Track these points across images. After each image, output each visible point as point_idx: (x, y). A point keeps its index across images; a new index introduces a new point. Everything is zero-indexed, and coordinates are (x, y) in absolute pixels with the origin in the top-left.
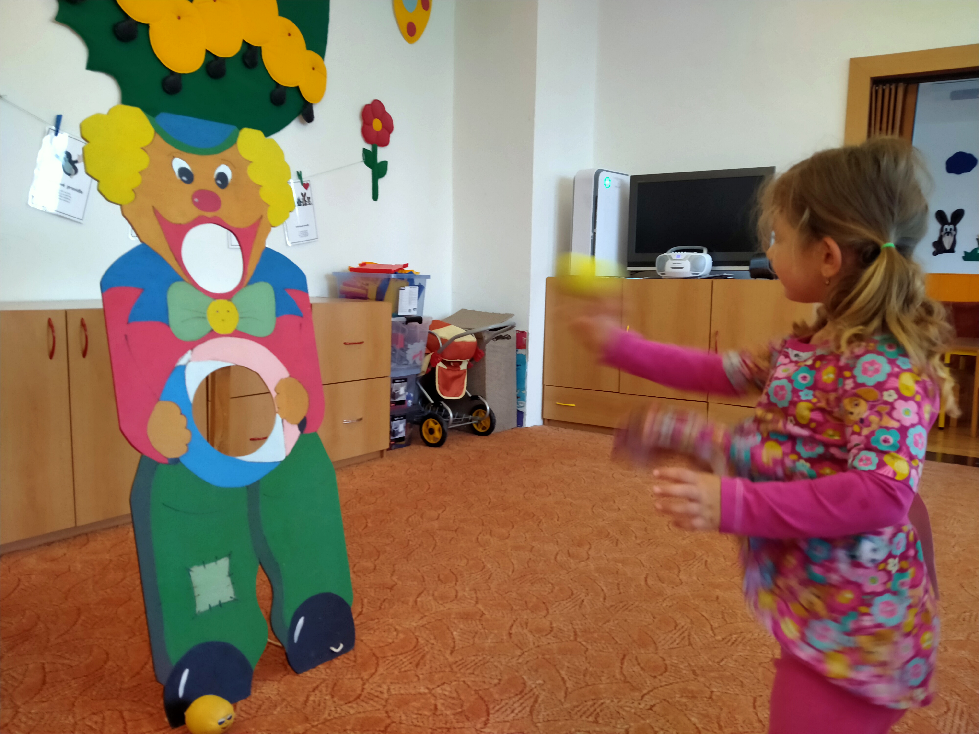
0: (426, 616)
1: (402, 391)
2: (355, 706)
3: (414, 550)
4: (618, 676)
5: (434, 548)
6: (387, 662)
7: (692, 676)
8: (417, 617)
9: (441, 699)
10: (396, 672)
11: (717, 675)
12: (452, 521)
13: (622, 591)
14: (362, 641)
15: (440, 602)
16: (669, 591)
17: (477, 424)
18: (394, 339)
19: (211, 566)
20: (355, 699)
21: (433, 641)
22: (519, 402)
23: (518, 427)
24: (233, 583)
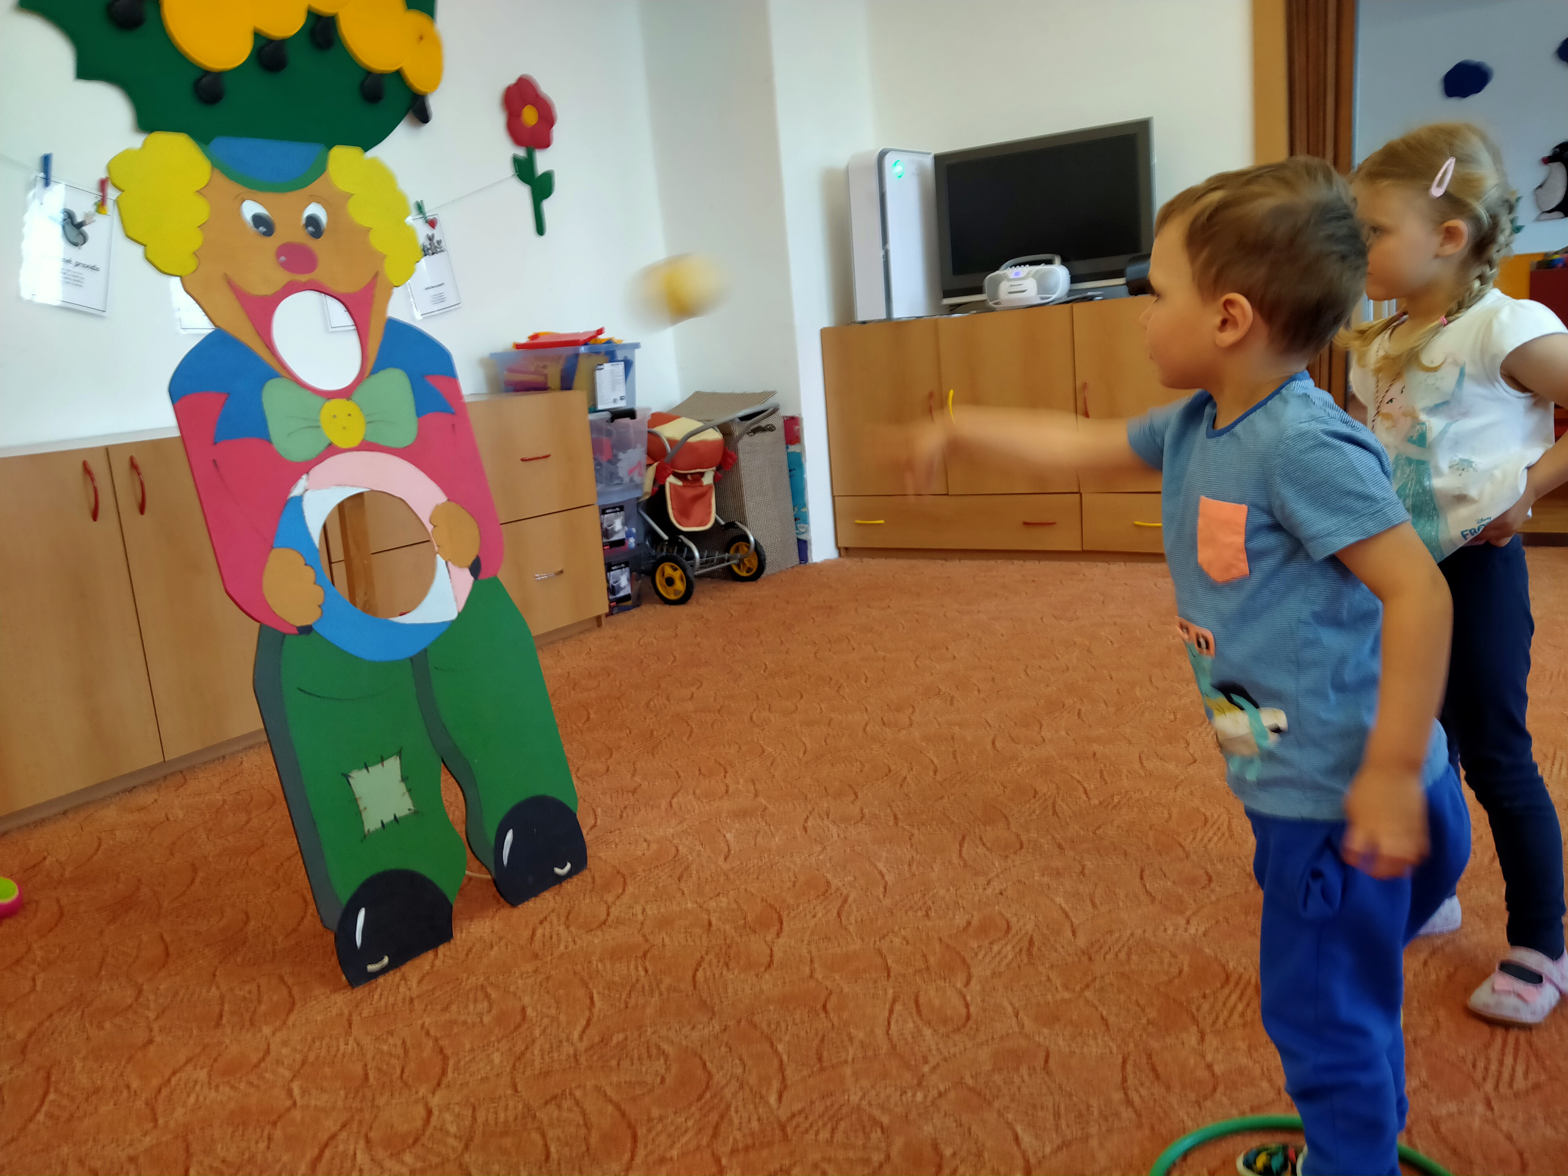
0: (686, 819)
1: (618, 525)
2: (599, 933)
3: (661, 742)
5: (690, 735)
6: (638, 878)
8: (674, 821)
9: (716, 912)
11: (1092, 846)
12: (712, 700)
13: (959, 760)
15: (705, 801)
16: (1026, 753)
17: (738, 566)
18: (597, 447)
19: (376, 769)
20: (600, 926)
21: (698, 848)
22: (799, 525)
23: (801, 563)
24: (409, 790)
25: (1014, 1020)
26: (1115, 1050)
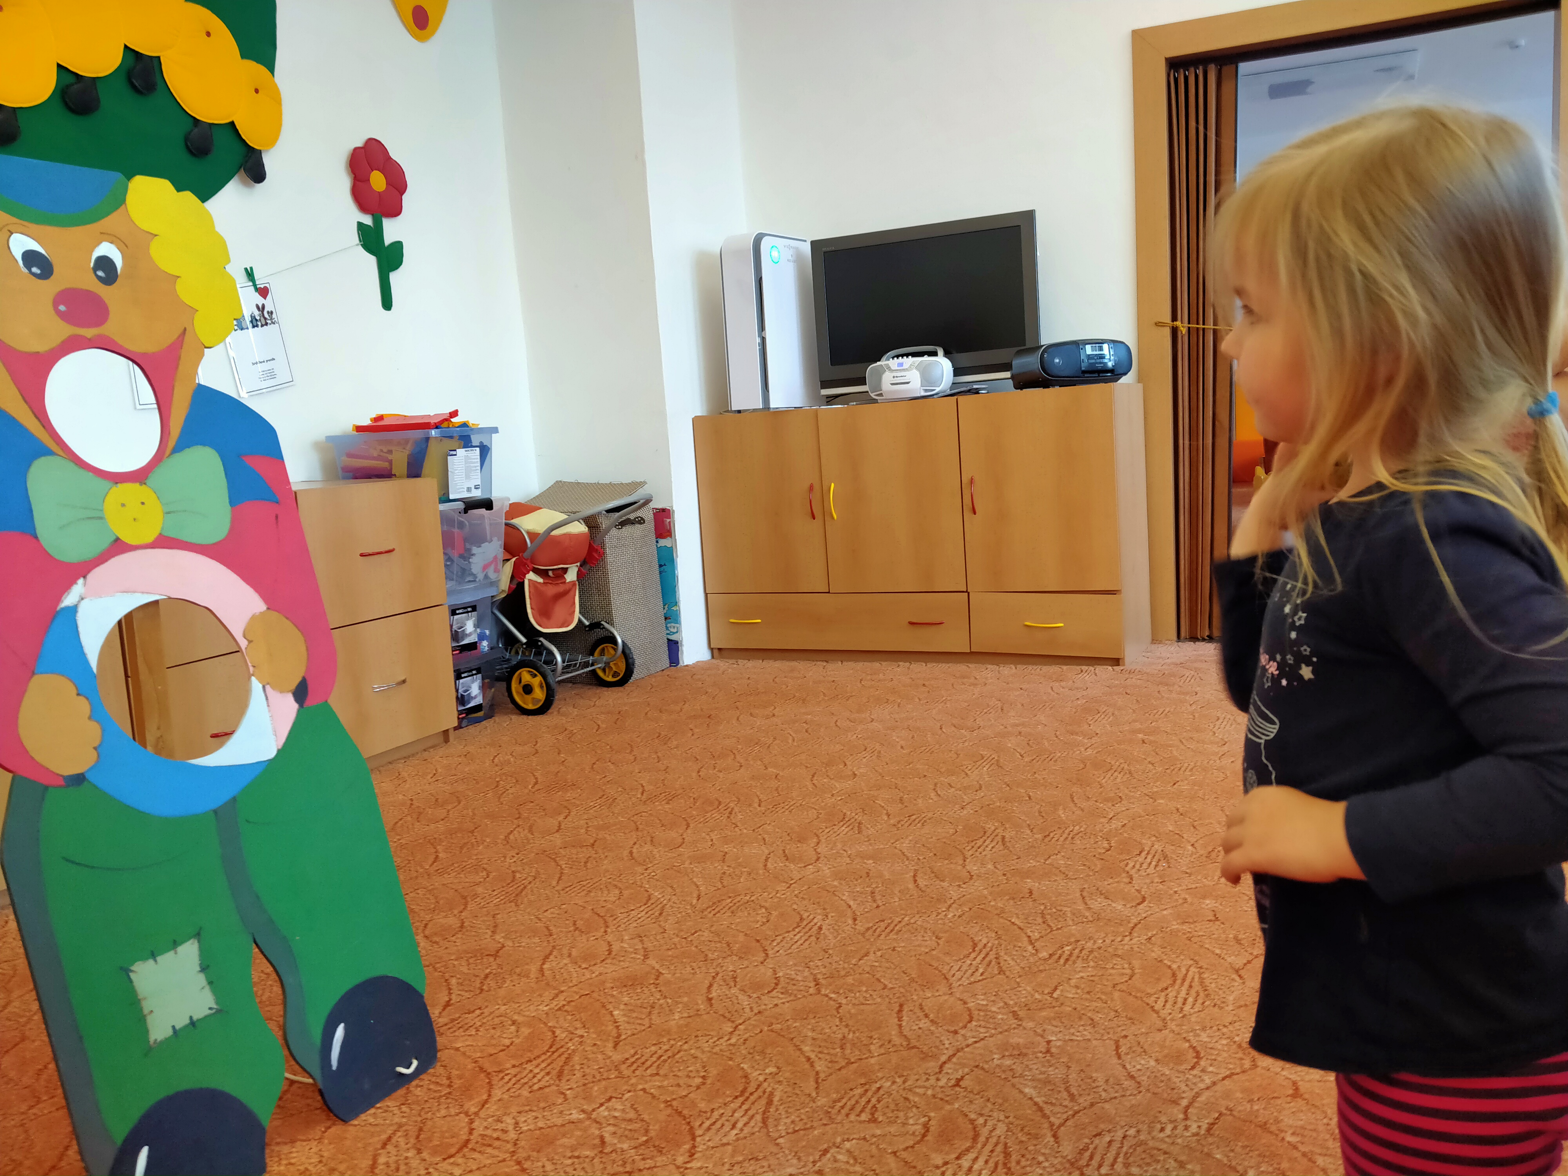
0: (562, 992)
1: (469, 627)
2: (460, 1161)
3: (525, 887)
4: (897, 1040)
5: (560, 879)
6: (507, 1078)
7: (1013, 1022)
8: (548, 995)
9: (609, 1125)
10: (525, 1092)
11: (1052, 1015)
12: (583, 831)
13: (880, 903)
15: (584, 966)
16: (954, 894)
17: (604, 670)
18: (448, 541)
19: (167, 959)
20: (460, 1150)
21: (580, 1032)
22: (669, 625)
23: (670, 666)
24: (210, 983)
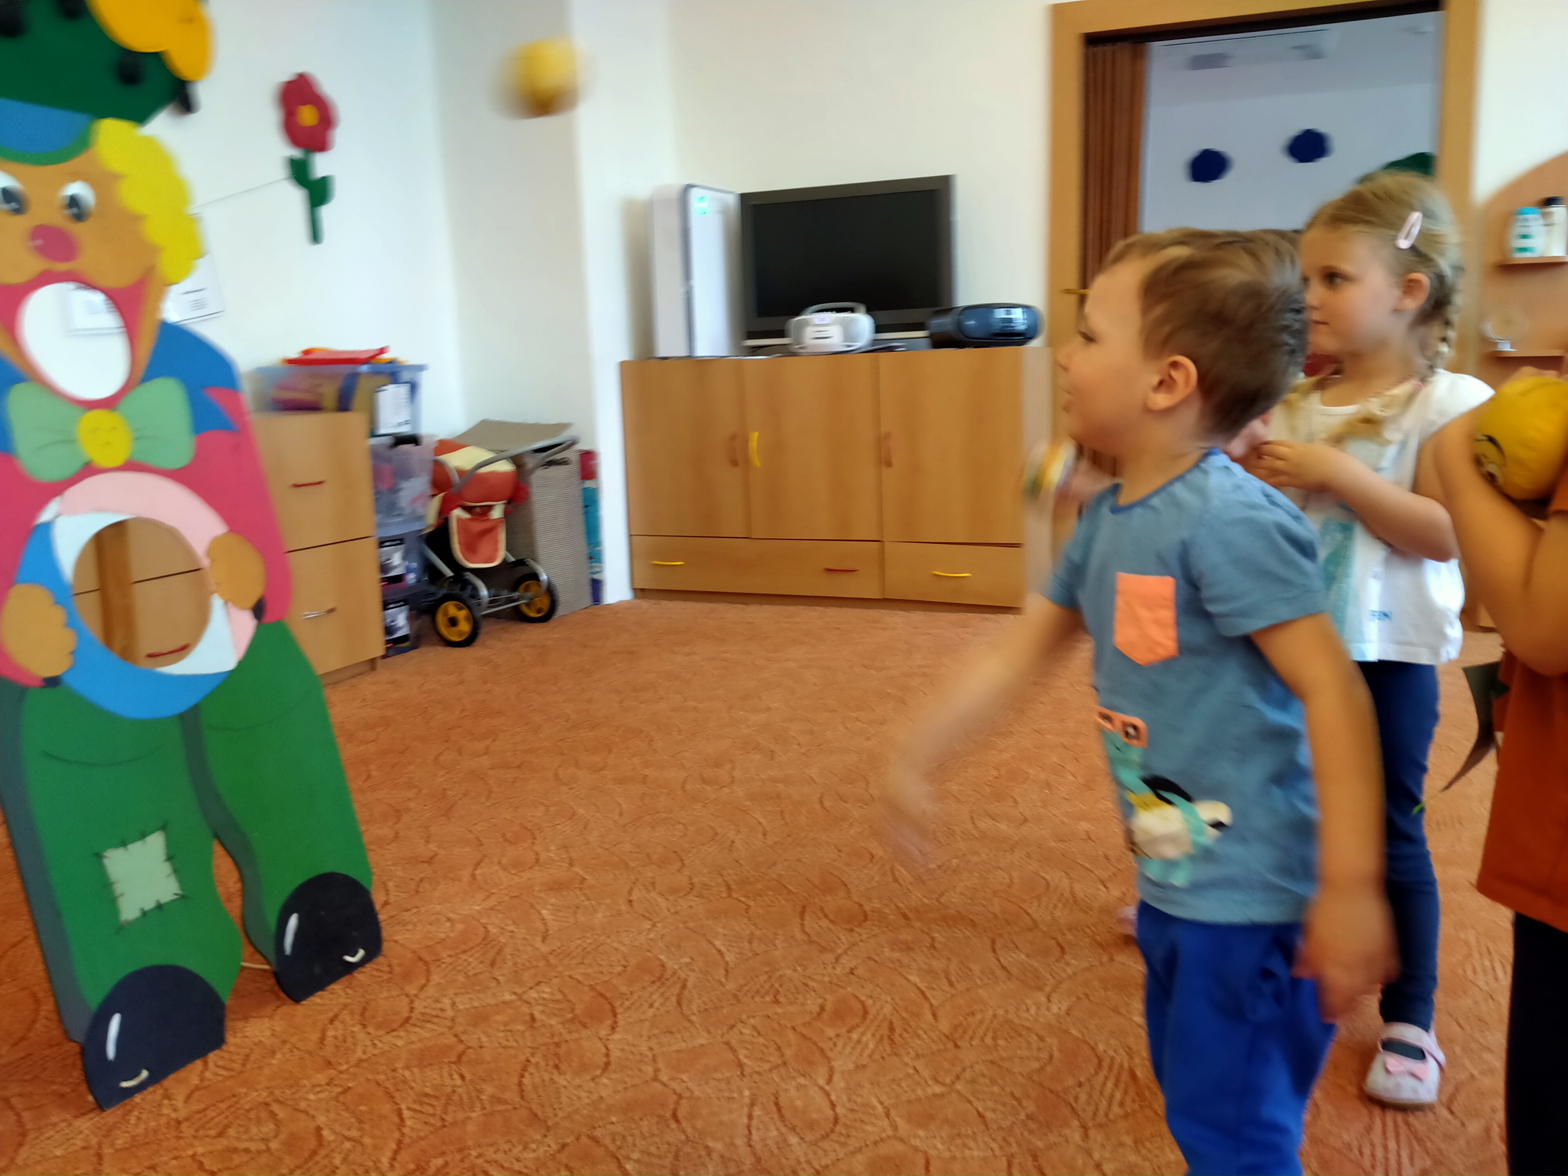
0: (493, 894)
1: (397, 559)
2: (402, 1034)
3: (456, 803)
4: (799, 936)
5: (489, 795)
6: (444, 966)
7: (903, 922)
9: (538, 1004)
10: (461, 978)
11: (938, 917)
12: (510, 754)
13: (788, 821)
14: (396, 941)
15: (513, 872)
16: (856, 813)
17: (527, 605)
18: (377, 474)
19: (136, 848)
20: (402, 1025)
21: (511, 928)
22: (592, 564)
23: (594, 604)
24: (175, 871)
25: (886, 1122)
26: (998, 1152)
